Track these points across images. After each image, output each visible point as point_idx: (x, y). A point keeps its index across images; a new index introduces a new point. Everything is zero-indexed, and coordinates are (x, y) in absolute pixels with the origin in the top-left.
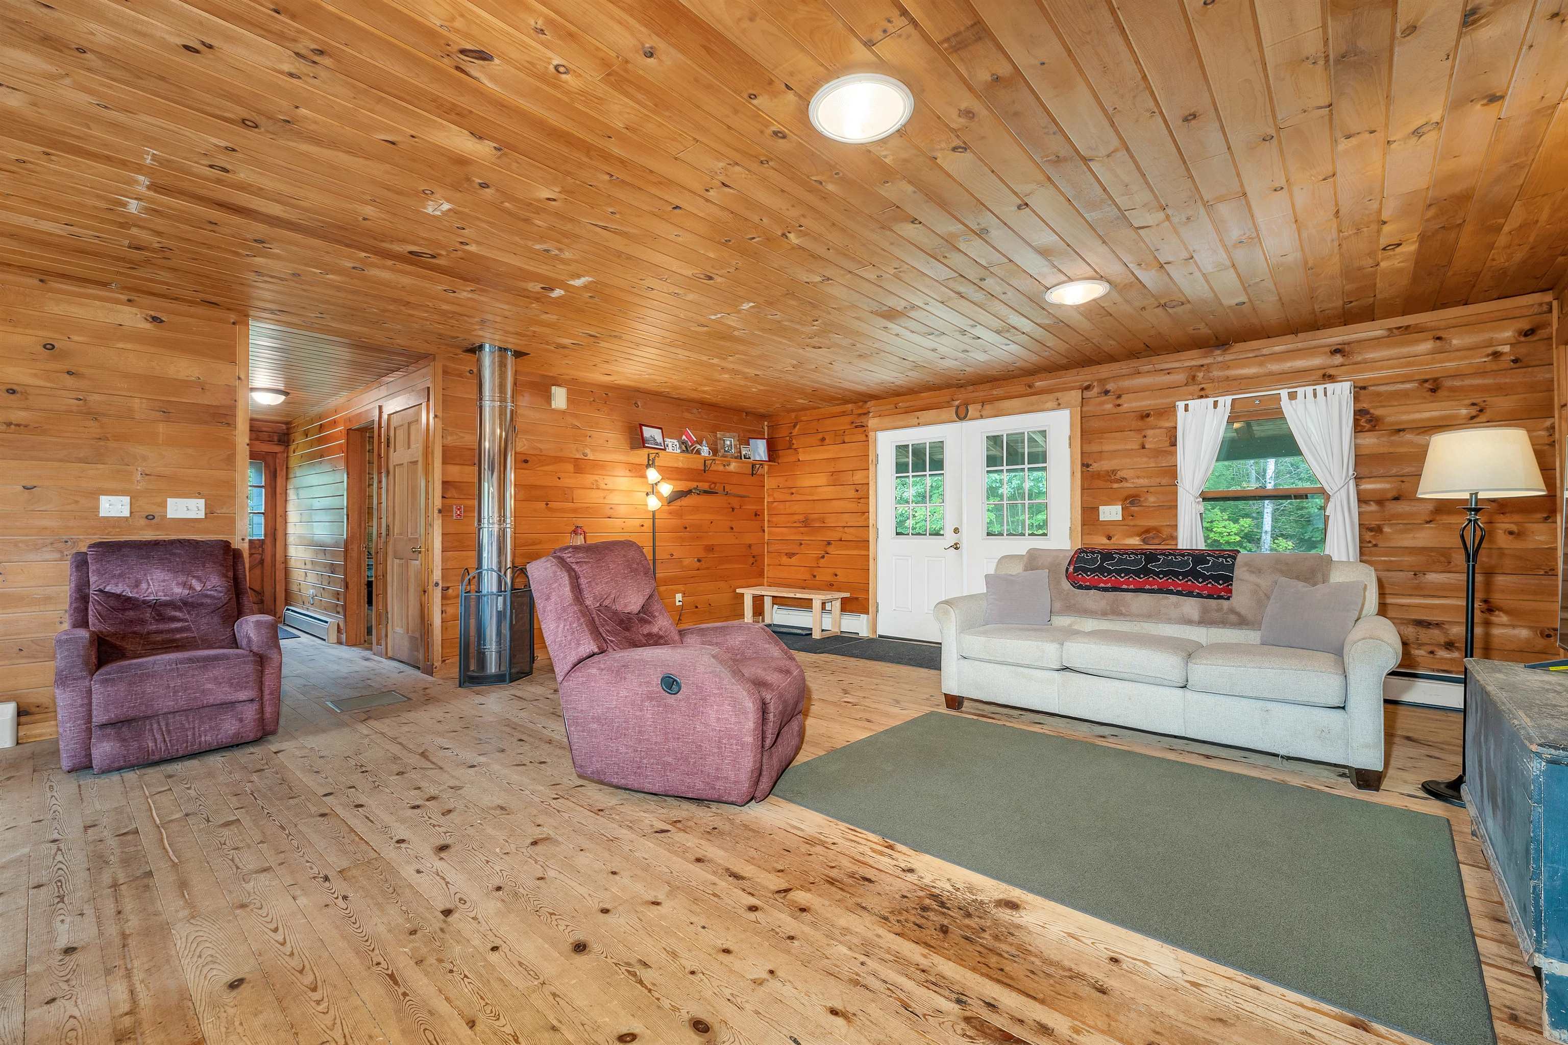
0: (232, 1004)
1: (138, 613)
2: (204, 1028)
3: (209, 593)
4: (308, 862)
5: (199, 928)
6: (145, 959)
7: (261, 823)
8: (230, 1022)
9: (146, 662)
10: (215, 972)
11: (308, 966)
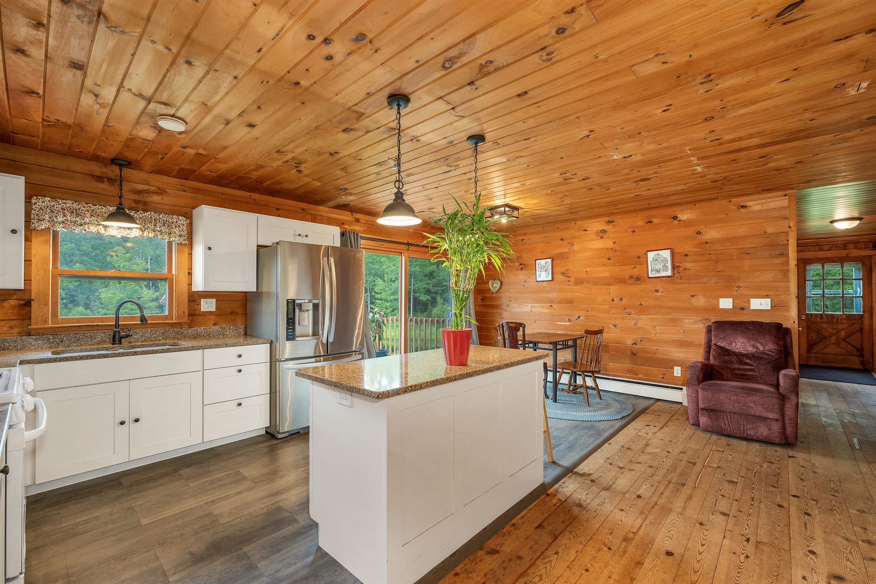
0: (661, 560)
1: (730, 358)
2: (647, 560)
3: (767, 352)
4: (747, 525)
5: (679, 520)
6: (654, 518)
7: (745, 491)
8: (654, 567)
9: (722, 384)
10: (667, 542)
11: (699, 573)
